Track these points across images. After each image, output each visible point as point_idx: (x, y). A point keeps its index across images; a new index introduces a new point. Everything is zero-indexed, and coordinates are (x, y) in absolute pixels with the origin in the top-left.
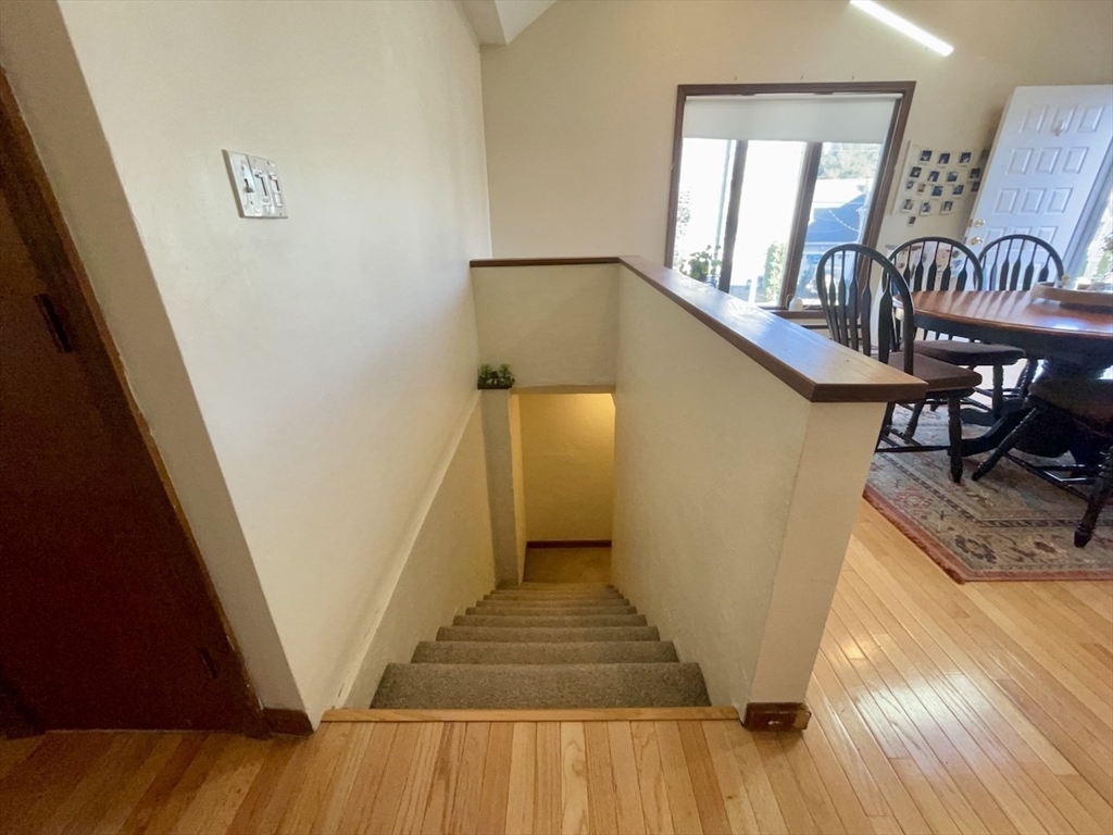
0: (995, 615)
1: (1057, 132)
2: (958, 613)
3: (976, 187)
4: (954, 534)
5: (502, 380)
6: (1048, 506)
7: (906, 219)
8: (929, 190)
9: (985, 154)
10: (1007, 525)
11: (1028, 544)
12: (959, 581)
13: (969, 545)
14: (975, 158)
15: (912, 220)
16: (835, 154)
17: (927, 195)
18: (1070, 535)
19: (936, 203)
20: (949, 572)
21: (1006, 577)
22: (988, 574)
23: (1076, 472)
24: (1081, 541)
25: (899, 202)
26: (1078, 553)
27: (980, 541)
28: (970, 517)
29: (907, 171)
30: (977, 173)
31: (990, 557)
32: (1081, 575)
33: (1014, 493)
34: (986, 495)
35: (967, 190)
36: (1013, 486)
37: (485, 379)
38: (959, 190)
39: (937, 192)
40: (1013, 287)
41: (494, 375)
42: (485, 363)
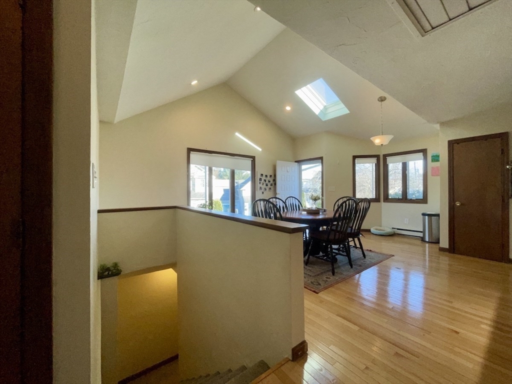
0: (328, 299)
1: (288, 172)
2: (321, 302)
3: (275, 184)
4: (310, 281)
5: (114, 271)
6: (323, 268)
7: (261, 193)
8: (265, 184)
9: (275, 176)
10: (318, 275)
11: (325, 279)
12: (317, 293)
13: (314, 283)
14: (273, 176)
15: (263, 193)
16: (225, 171)
17: (265, 186)
18: (331, 273)
19: (267, 188)
20: (314, 292)
21: (326, 288)
22: (322, 289)
23: (324, 256)
24: (333, 274)
25: (259, 188)
26: (334, 277)
27: (316, 281)
28: (311, 276)
29: (258, 179)
30: (274, 180)
31: (320, 284)
32: (337, 282)
33: (316, 267)
34: (311, 269)
35: (273, 185)
36: (314, 265)
37: (104, 273)
38: (271, 185)
39: (267, 185)
40: (294, 210)
41: (108, 269)
42: (102, 264)
